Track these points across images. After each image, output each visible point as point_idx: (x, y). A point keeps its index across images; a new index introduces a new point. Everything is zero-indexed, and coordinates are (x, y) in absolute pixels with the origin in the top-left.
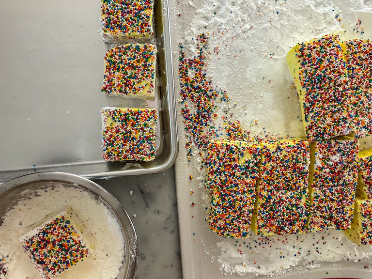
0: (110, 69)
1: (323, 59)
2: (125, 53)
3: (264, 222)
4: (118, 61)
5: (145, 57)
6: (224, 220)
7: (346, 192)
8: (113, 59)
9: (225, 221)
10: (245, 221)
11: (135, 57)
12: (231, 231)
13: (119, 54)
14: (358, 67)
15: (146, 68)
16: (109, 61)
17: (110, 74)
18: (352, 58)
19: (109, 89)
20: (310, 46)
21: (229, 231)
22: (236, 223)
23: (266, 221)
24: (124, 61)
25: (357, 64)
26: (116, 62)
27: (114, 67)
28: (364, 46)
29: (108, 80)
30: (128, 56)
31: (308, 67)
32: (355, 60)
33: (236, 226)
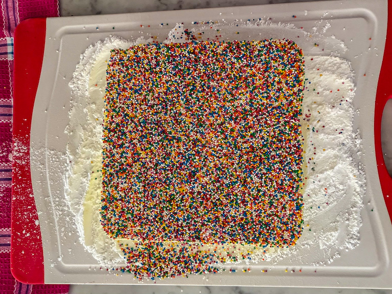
0: (125, 235)
1: (125, 112)
2: (109, 220)
3: (286, 194)
4: (117, 227)
5: (113, 201)
6: (283, 232)
7: (258, 105)
8: (115, 231)
9: (284, 230)
10: (282, 209)
11: (113, 210)
12: (294, 224)
13: (110, 226)
14: (133, 81)
15: (123, 199)
16: (117, 236)
17: (130, 234)
18: (123, 84)
19: (144, 234)
20: (109, 122)
21: (295, 225)
22: (285, 219)
23: (285, 193)
24: (116, 221)
25: (129, 81)
26: (118, 228)
27: (123, 230)
28: (113, 70)
29: (136, 236)
30: (111, 217)
31: (127, 128)
32: (125, 83)
33: (289, 219)
